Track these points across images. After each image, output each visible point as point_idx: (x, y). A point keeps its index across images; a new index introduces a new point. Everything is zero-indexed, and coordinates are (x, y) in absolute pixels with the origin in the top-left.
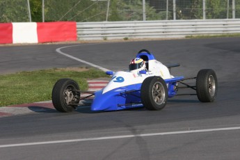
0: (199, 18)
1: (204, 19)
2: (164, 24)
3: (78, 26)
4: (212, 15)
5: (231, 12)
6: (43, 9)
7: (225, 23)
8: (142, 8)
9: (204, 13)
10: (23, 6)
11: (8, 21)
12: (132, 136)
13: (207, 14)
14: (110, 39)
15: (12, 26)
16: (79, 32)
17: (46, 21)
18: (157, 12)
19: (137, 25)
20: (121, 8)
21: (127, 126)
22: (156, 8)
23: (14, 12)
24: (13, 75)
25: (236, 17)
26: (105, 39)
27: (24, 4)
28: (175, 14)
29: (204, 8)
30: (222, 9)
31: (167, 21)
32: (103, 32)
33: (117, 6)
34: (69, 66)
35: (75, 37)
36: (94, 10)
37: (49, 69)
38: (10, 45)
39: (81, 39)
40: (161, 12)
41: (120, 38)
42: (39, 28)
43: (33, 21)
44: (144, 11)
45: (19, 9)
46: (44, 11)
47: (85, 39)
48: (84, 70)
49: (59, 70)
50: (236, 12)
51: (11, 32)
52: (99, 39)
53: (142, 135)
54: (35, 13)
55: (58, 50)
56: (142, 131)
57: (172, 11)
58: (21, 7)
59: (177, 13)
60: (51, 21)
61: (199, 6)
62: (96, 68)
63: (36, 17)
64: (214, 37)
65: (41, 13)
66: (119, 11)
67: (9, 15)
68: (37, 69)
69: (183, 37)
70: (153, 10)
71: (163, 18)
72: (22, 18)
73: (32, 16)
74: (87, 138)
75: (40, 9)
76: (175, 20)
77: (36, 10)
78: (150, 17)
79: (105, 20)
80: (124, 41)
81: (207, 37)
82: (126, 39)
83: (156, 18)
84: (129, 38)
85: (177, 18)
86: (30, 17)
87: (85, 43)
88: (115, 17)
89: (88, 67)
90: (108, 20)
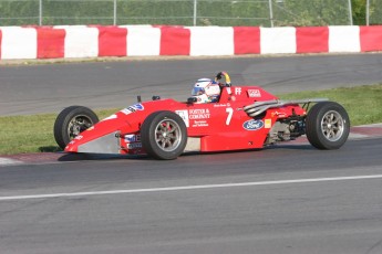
6: (368, 9)
10: (343, 5)
11: (324, 24)
15: (328, 30)
17: (370, 25)
23: (331, 13)
24: (328, 92)
27: (344, 4)
38: (325, 54)
42: (362, 33)
43: (355, 24)
45: (337, 9)
46: (368, 12)
51: (326, 37)
54: (357, 14)
58: (341, 8)
60: (377, 24)
63: (359, 19)
65: (365, 16)
67: (325, 16)
68: (359, 85)
72: (341, 20)
73: (354, 18)
75: (364, 9)
77: (359, 11)
86: (351, 19)
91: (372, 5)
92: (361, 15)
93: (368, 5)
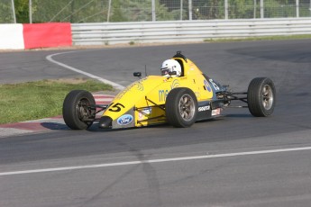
0: (220, 18)
1: (226, 19)
2: (178, 25)
3: (73, 28)
4: (236, 14)
5: (258, 10)
6: (30, 8)
7: (251, 24)
8: (151, 6)
9: (226, 12)
12: (139, 162)
13: (229, 13)
14: (112, 44)
16: (74, 36)
17: (33, 23)
18: (169, 10)
19: (145, 26)
20: (126, 6)
21: (133, 150)
22: (167, 6)
25: (265, 17)
26: (106, 44)
27: (7, 3)
28: (191, 13)
29: (226, 5)
30: (248, 7)
31: (181, 21)
32: (104, 35)
33: (120, 4)
34: (61, 76)
35: (70, 42)
36: (92, 8)
37: (38, 80)
39: (76, 44)
40: (174, 11)
41: (124, 43)
42: (25, 31)
43: (18, 22)
44: (154, 9)
46: (31, 11)
47: (82, 44)
48: (80, 82)
49: (50, 82)
50: (265, 10)
52: (99, 44)
53: (150, 161)
54: (20, 13)
55: (49, 58)
56: (151, 156)
57: (187, 9)
58: (4, 6)
59: (194, 12)
60: (40, 22)
61: (220, 3)
62: (95, 79)
63: (22, 18)
64: (239, 41)
65: (28, 13)
66: (123, 10)
68: (24, 81)
69: (202, 40)
70: (164, 9)
71: (177, 18)
73: (17, 16)
74: (83, 165)
75: (26, 8)
76: (191, 20)
77: (21, 9)
78: (161, 17)
79: (106, 21)
80: (129, 46)
81: (230, 40)
82: (132, 43)
83: (169, 18)
84: (135, 42)
85: (194, 18)
86: (15, 17)
87: (81, 49)
88: (118, 18)
89: (85, 78)
90: (110, 21)
91: (34, 4)
92: (24, 13)
93: (31, 3)
